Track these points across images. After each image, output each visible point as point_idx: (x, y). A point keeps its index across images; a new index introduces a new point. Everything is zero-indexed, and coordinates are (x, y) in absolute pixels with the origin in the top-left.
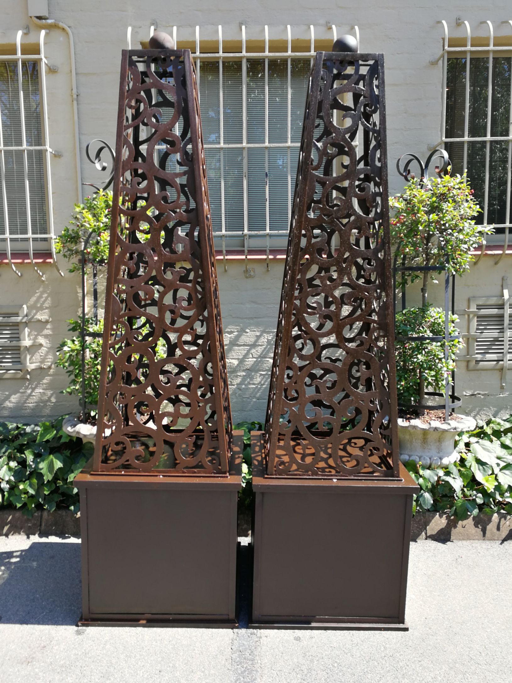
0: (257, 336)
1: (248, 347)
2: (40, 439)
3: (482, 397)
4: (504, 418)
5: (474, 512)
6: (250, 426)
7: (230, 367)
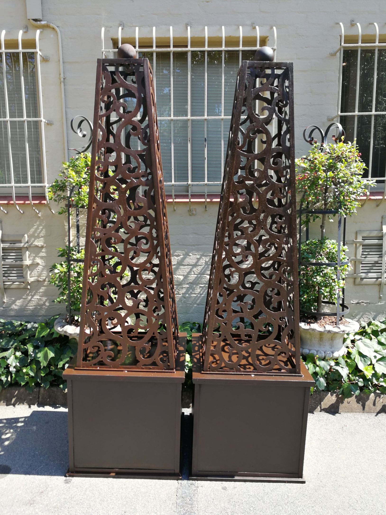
0: (197, 258)
1: (191, 267)
2: (38, 335)
3: (365, 305)
4: (381, 321)
5: (356, 392)
6: (192, 326)
7: (178, 281)
